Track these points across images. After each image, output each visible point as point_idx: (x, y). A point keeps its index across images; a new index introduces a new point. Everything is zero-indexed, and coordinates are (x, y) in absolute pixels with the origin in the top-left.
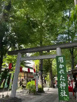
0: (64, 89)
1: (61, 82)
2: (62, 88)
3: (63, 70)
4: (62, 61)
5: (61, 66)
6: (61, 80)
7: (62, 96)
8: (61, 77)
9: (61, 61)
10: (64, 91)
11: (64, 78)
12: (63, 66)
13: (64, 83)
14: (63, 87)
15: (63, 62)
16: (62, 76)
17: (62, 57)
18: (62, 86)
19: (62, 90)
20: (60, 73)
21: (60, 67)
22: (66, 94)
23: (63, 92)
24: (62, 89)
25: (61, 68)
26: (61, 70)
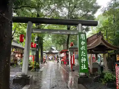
3: (84, 47)
6: (82, 55)
7: (83, 69)
8: (82, 53)
9: (82, 37)
11: (84, 53)
12: (85, 43)
13: (84, 59)
14: (83, 62)
15: (84, 39)
16: (83, 52)
20: (82, 49)
21: (82, 44)
23: (84, 66)
24: (82, 64)
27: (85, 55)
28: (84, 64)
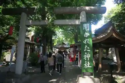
1: (86, 53)
2: (86, 60)
3: (88, 39)
4: (87, 29)
6: (85, 50)
7: (86, 68)
8: (85, 47)
10: (88, 62)
11: (88, 48)
12: (89, 35)
13: (88, 54)
17: (88, 24)
18: (86, 58)
19: (86, 62)
21: (85, 36)
22: (90, 65)
23: (87, 64)
25: (87, 37)
26: (86, 40)
27: (89, 51)
28: (87, 61)
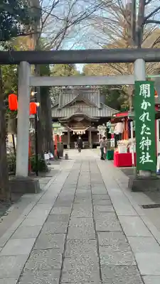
0: (148, 149)
1: (144, 138)
2: (143, 149)
3: (148, 113)
4: (147, 94)
5: (145, 105)
6: (142, 133)
7: (143, 163)
8: (143, 128)
9: (145, 92)
10: (148, 153)
11: (148, 129)
12: (150, 105)
13: (148, 140)
14: (145, 147)
15: (149, 96)
16: (144, 126)
17: (149, 85)
18: (145, 145)
19: (143, 153)
20: (142, 119)
21: (142, 107)
22: (150, 159)
23: (146, 156)
25: (145, 108)
26: (145, 114)
27: (149, 133)
28: (145, 151)
